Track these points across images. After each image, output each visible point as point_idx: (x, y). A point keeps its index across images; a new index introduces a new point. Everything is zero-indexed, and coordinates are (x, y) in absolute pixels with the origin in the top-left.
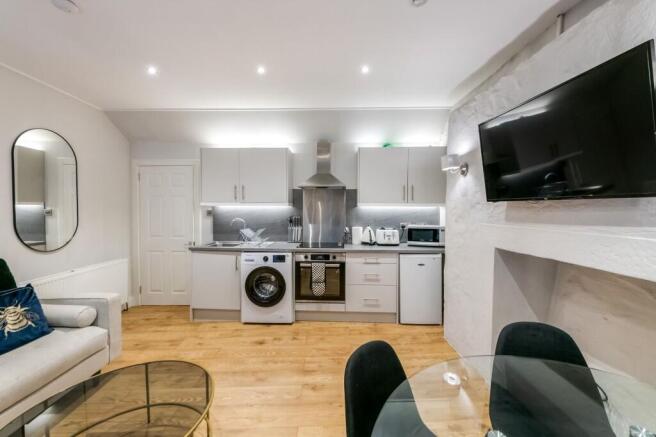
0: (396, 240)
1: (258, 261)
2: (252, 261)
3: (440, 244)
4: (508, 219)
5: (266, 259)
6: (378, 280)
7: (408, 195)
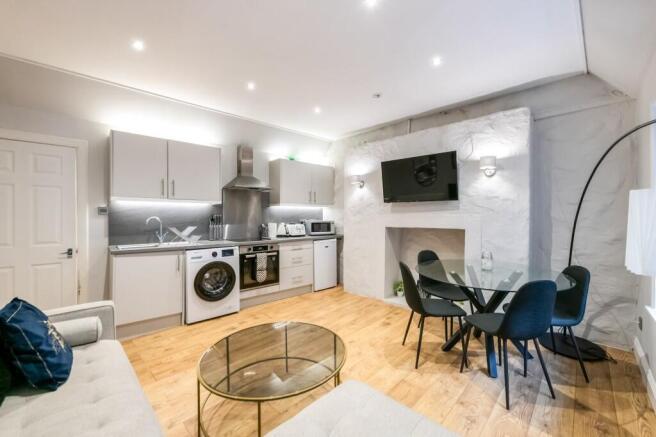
0: (303, 232)
1: (206, 257)
2: (200, 258)
3: (332, 232)
4: (393, 211)
5: (215, 254)
6: (300, 262)
7: (312, 199)
